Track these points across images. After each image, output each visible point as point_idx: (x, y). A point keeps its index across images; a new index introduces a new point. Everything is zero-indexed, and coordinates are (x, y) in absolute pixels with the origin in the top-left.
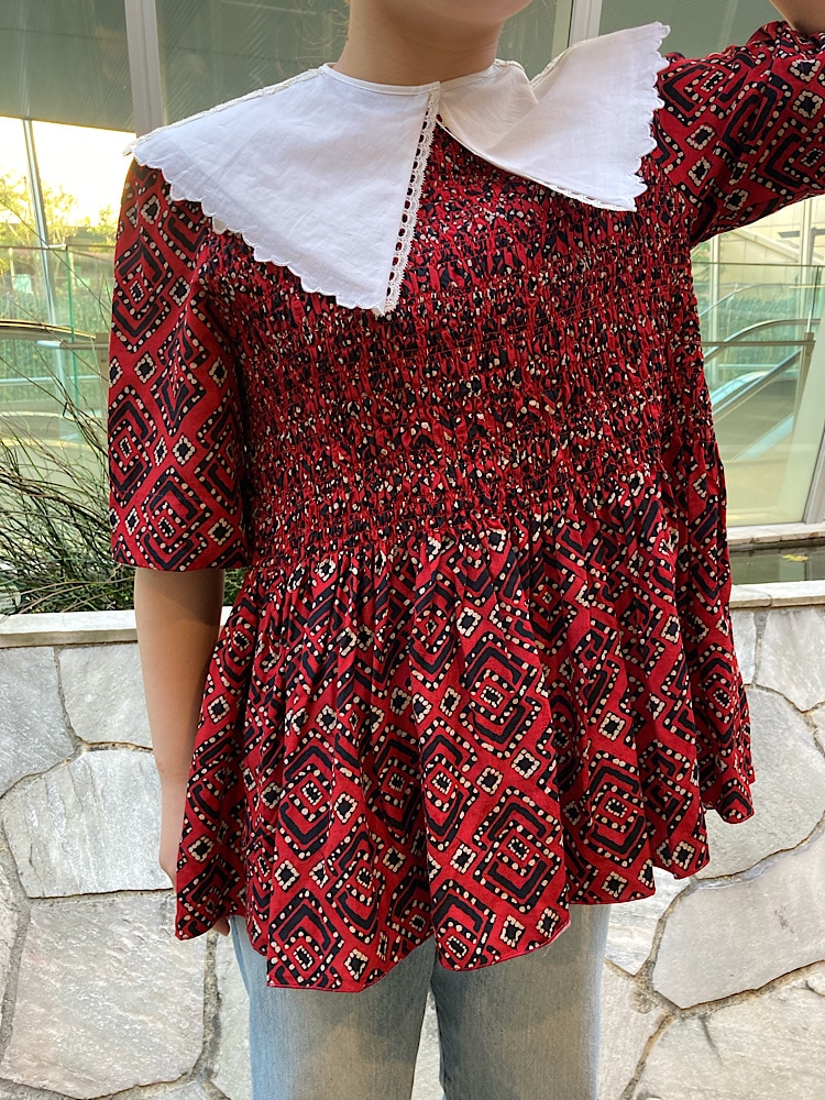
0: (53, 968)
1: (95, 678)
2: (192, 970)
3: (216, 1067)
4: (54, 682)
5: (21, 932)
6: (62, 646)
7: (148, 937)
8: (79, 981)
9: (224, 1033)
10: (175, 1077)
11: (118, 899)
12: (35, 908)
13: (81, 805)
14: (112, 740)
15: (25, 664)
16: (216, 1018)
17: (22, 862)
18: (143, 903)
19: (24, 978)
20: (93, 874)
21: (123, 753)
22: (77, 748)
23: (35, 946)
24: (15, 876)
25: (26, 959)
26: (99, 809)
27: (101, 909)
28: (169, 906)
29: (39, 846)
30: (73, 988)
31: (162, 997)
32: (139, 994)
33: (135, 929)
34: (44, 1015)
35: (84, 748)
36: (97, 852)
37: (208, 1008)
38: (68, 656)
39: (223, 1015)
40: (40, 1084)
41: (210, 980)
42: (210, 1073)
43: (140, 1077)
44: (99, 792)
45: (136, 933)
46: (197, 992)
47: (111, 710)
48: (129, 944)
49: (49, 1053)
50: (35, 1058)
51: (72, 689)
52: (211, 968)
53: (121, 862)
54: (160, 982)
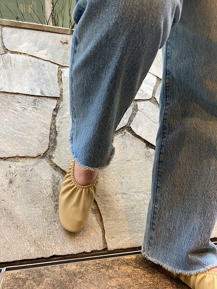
1: (16, 36)
2: (46, 122)
3: (54, 155)
6: (4, 26)
7: (28, 109)
9: (58, 144)
10: (35, 156)
11: (16, 95)
13: (5, 67)
16: (55, 139)
18: (27, 98)
21: (24, 56)
22: (6, 52)
26: (12, 69)
27: (9, 97)
28: (37, 101)
32: (22, 125)
33: (23, 105)
35: (9, 52)
37: (52, 136)
39: (58, 138)
41: (53, 127)
42: (51, 157)
43: (19, 153)
44: (13, 64)
45: (23, 107)
46: (47, 129)
47: (20, 44)
48: (20, 110)
52: (53, 123)
53: (19, 85)
54: (31, 123)
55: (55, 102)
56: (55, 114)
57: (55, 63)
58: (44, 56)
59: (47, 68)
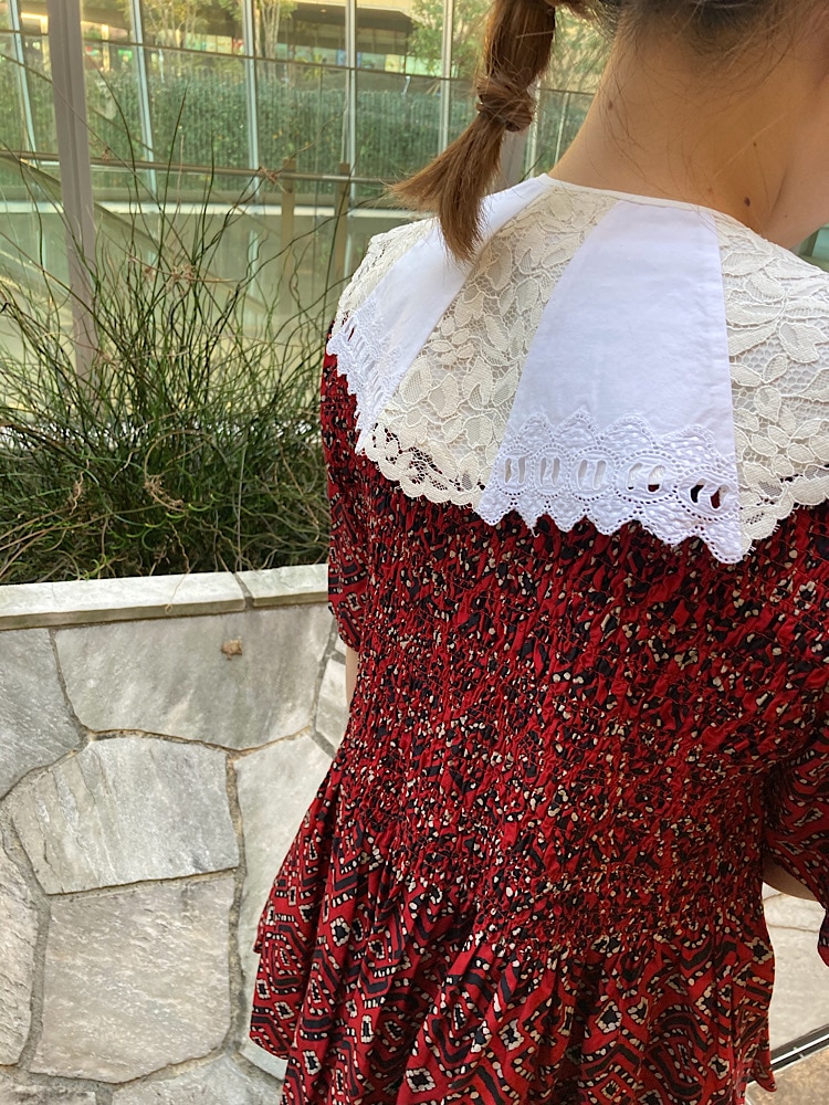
0: (79, 962)
1: (96, 661)
2: (215, 952)
3: (244, 1039)
4: (52, 667)
5: (43, 929)
6: (57, 628)
7: (171, 924)
8: (106, 973)
10: (205, 1053)
11: (138, 889)
12: (56, 905)
13: (92, 797)
14: (120, 728)
15: (18, 649)
17: (36, 859)
18: (164, 892)
19: (50, 974)
20: (111, 867)
21: (133, 740)
22: (83, 738)
23: (58, 943)
24: (31, 874)
25: (50, 956)
27: (121, 900)
28: (189, 893)
29: (53, 842)
30: (100, 979)
31: (189, 980)
32: (166, 980)
33: (157, 917)
34: (73, 1009)
35: (91, 737)
36: (114, 845)
37: (234, 985)
38: (65, 639)
40: (75, 1073)
41: (233, 960)
42: (238, 1045)
43: (172, 1056)
44: (110, 783)
45: (159, 921)
46: (222, 972)
47: (116, 695)
48: (153, 932)
49: (82, 1044)
50: (68, 1050)
51: (73, 674)
52: (234, 949)
53: (139, 854)
54: (185, 967)
55: (229, 883)
56: (233, 919)
57: (216, 746)
58: (185, 726)
59: (196, 770)
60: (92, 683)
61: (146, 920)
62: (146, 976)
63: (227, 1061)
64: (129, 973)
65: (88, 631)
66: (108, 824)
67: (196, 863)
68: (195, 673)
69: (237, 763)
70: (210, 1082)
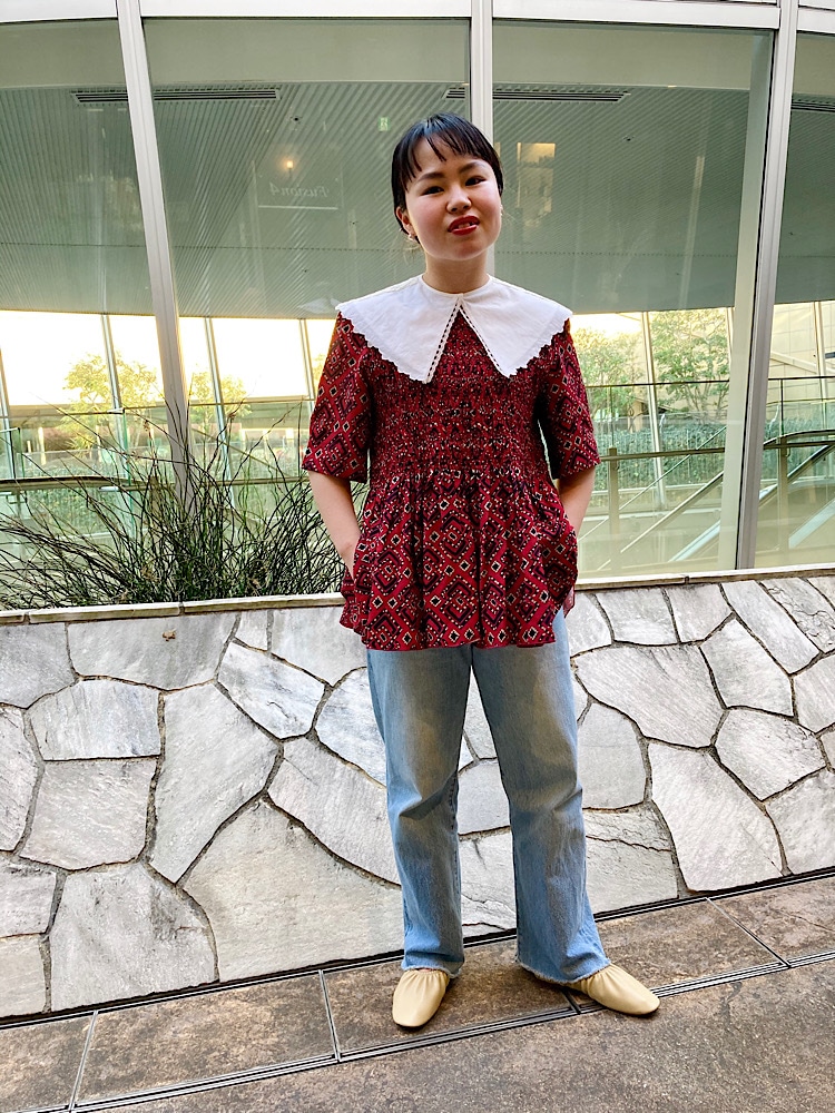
0: (57, 798)
1: (89, 640)
2: (140, 802)
3: (152, 856)
4: (64, 642)
5: (39, 779)
6: (70, 622)
7: (114, 784)
8: (71, 806)
9: (158, 838)
10: (127, 860)
11: (97, 763)
12: (47, 766)
13: (77, 710)
14: (98, 675)
15: (46, 633)
16: (154, 829)
17: (41, 741)
18: (112, 765)
19: (40, 803)
20: (83, 748)
21: (104, 681)
22: (76, 679)
23: (47, 786)
24: (37, 749)
25: (41, 792)
26: (87, 713)
27: (86, 767)
28: (128, 767)
29: (50, 732)
30: (68, 809)
31: (120, 816)
32: (107, 814)
33: (107, 778)
34: (50, 824)
35: (81, 679)
36: (86, 737)
37: (149, 824)
38: (72, 628)
39: (157, 828)
40: (46, 861)
41: (151, 809)
42: (148, 859)
43: (106, 859)
44: (88, 703)
45: (107, 781)
46: (143, 814)
47: (97, 658)
48: (103, 787)
49: (53, 844)
50: (44, 846)
51: (74, 646)
52: (152, 803)
53: (100, 742)
54: (120, 808)
55: (153, 764)
56: (153, 785)
57: (153, 687)
58: (136, 675)
59: (140, 700)
60: (85, 651)
61: (100, 779)
62: (96, 811)
63: (141, 866)
64: (85, 808)
65: (87, 624)
66: (84, 725)
67: (134, 751)
68: (145, 646)
69: (165, 698)
70: (128, 878)
